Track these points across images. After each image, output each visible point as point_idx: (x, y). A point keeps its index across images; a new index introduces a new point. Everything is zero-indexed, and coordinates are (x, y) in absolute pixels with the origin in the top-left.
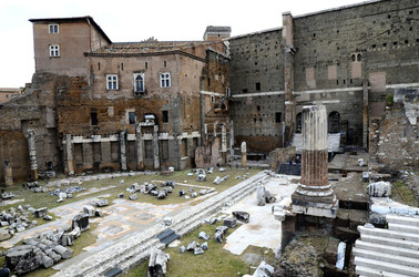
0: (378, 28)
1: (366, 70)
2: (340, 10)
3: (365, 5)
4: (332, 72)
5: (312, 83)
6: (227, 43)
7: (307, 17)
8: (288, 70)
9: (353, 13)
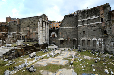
0: (31, 22)
1: (29, 29)
2: (26, 18)
3: (29, 18)
4: (25, 29)
5: (22, 31)
6: (9, 23)
7: (22, 19)
8: (17, 28)
9: (28, 19)
